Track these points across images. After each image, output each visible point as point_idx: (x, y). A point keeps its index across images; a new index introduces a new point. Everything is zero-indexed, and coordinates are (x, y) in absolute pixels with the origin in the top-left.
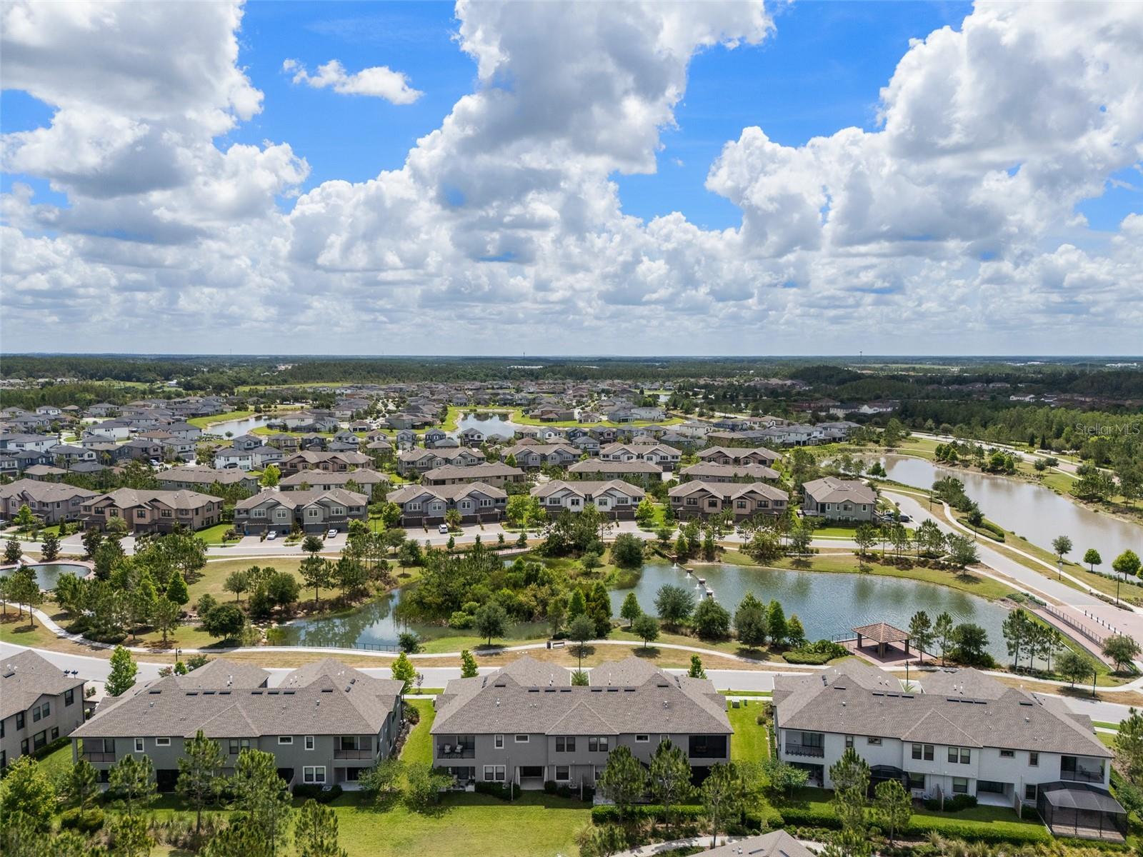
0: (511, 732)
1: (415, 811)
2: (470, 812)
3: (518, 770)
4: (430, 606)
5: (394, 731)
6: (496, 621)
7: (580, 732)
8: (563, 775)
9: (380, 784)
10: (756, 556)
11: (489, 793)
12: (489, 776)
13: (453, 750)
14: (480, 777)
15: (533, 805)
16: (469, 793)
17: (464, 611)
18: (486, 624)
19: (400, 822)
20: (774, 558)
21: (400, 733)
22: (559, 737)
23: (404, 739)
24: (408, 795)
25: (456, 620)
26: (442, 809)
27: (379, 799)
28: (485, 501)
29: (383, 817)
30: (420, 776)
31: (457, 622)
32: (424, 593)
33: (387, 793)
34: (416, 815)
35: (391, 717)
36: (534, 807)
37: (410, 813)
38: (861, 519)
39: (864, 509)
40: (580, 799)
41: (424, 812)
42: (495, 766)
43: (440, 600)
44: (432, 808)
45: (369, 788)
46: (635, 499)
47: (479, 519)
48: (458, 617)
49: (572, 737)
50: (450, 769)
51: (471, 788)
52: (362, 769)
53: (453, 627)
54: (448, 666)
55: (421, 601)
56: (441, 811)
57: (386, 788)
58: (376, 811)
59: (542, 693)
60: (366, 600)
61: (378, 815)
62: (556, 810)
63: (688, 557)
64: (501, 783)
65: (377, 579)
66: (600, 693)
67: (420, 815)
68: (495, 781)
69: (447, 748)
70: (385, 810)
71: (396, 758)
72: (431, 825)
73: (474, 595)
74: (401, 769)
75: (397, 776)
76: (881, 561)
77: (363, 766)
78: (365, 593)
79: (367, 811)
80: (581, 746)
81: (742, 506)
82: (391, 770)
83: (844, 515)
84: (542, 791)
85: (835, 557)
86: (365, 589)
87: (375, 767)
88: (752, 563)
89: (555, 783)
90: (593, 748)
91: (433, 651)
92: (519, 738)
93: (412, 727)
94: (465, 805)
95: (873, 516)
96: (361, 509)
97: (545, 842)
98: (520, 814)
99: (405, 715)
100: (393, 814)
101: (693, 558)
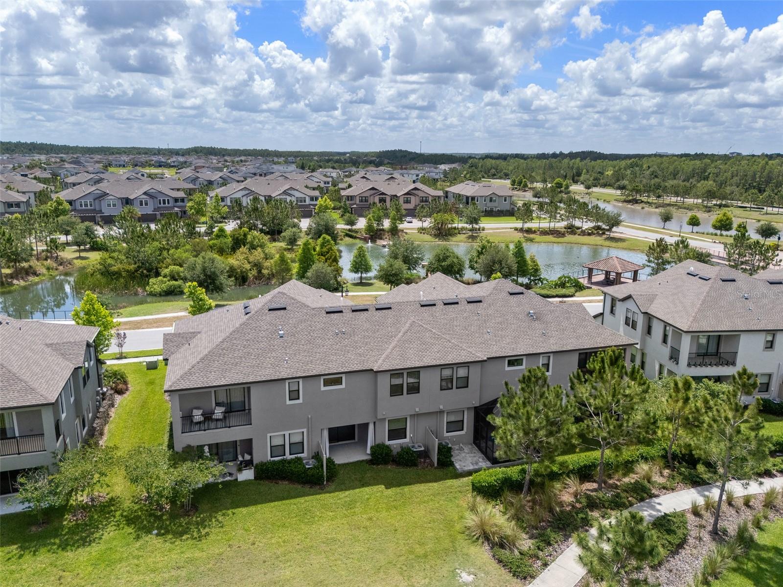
0: (314, 373)
1: (149, 532)
2: (258, 516)
3: (326, 434)
4: (118, 274)
5: (87, 402)
6: (214, 273)
7: (427, 361)
8: (397, 433)
9: (69, 494)
10: (435, 235)
11: (283, 478)
12: (277, 450)
13: (208, 417)
14: (262, 454)
15: (363, 486)
16: (247, 483)
17: (165, 276)
18: (202, 276)
19: (121, 560)
20: (451, 235)
21: (98, 407)
22: (396, 373)
23: (108, 416)
24: (127, 504)
25: (155, 286)
26: (203, 520)
27: (68, 520)
28: (164, 201)
29: (80, 557)
30: (152, 470)
31: (157, 288)
32: (109, 261)
33: (84, 508)
34: (152, 540)
35: (80, 378)
36: (367, 489)
37: (138, 538)
38: (502, 209)
39: (505, 201)
40: (432, 465)
41: (167, 532)
42: (287, 433)
43: (132, 267)
44: (183, 521)
45: (44, 505)
46: (312, 199)
47: (158, 217)
48: (156, 284)
49: (415, 372)
50: (206, 449)
51: (248, 475)
52: (25, 472)
53: (152, 294)
54: (157, 327)
55: (108, 271)
56: (202, 524)
57: (82, 498)
58: (64, 546)
59: (348, 315)
60: (32, 279)
61: (70, 554)
62: (406, 489)
63: (376, 238)
64: (299, 459)
65: (46, 259)
66: (434, 308)
67: (160, 540)
68: (288, 457)
69: (198, 415)
70: (85, 542)
71: (97, 444)
72: (188, 555)
73: (174, 260)
74: (110, 461)
75: (102, 474)
76: (538, 233)
77: (27, 466)
78: (30, 272)
79: (43, 550)
80: (430, 382)
81: (407, 202)
82: (89, 467)
83: (490, 206)
84: (367, 462)
85: (500, 232)
86: (30, 267)
87: (55, 464)
88: (433, 240)
89: (388, 447)
90: (447, 384)
91: (131, 315)
92: (327, 383)
93: (118, 399)
94: (245, 505)
95: (512, 206)
96: (22, 205)
97: (420, 551)
98: (350, 505)
99: (104, 382)
100: (102, 547)
101: (381, 239)
